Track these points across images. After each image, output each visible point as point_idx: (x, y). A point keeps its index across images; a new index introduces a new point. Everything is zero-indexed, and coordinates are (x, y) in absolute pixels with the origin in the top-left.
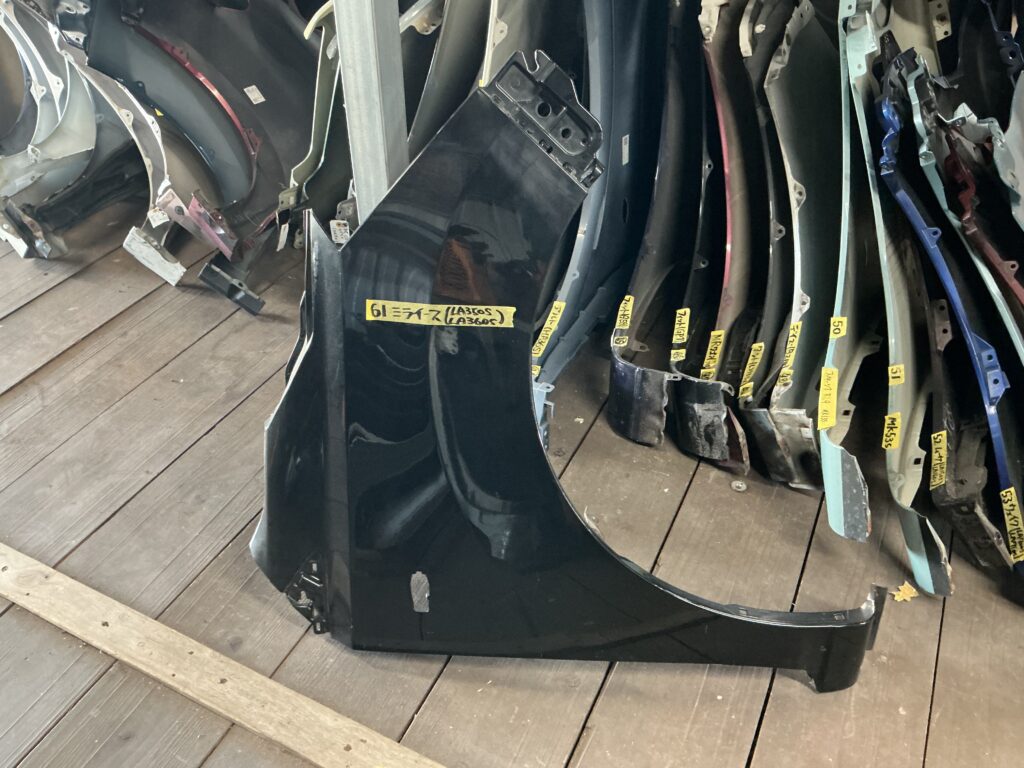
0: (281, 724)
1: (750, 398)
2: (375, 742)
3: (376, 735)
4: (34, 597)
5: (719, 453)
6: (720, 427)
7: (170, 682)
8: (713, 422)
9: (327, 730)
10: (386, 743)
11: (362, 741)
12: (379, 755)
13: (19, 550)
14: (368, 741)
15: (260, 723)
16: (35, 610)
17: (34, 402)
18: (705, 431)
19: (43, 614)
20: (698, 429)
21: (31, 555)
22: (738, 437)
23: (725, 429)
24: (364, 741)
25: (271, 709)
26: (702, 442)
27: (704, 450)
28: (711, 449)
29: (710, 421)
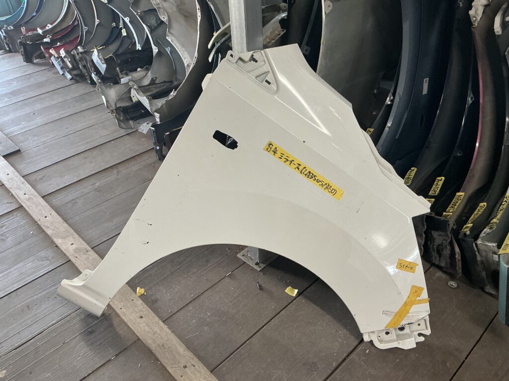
0: (159, 345)
1: (468, 233)
2: (199, 367)
3: (201, 365)
4: (79, 259)
5: (445, 263)
6: (446, 246)
7: (119, 311)
8: (442, 242)
9: (179, 354)
10: (204, 371)
11: (193, 365)
12: (198, 375)
13: (82, 238)
14: (196, 366)
15: (150, 342)
16: (77, 265)
17: (113, 176)
18: (437, 247)
19: (79, 267)
20: (433, 246)
21: (85, 241)
22: (455, 255)
23: (448, 247)
24: (194, 366)
25: (157, 337)
26: (435, 254)
27: (435, 259)
28: (440, 259)
29: (441, 242)
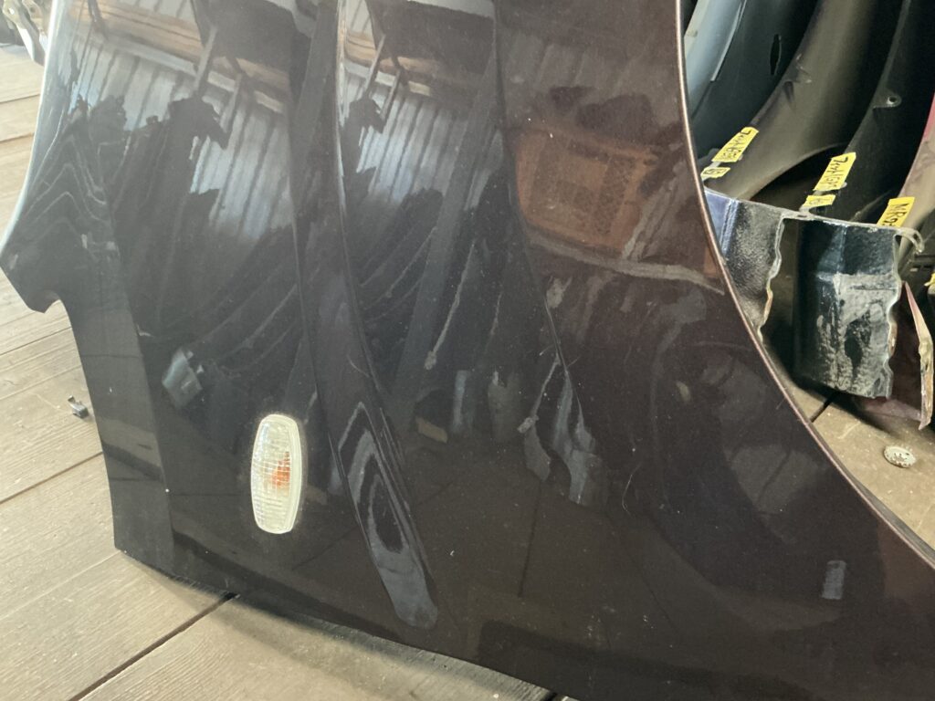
5: (871, 383)
6: (881, 326)
8: (868, 312)
18: (848, 333)
20: (834, 330)
22: (917, 348)
23: (892, 325)
26: (838, 357)
27: (838, 376)
28: (855, 373)
29: (861, 313)
